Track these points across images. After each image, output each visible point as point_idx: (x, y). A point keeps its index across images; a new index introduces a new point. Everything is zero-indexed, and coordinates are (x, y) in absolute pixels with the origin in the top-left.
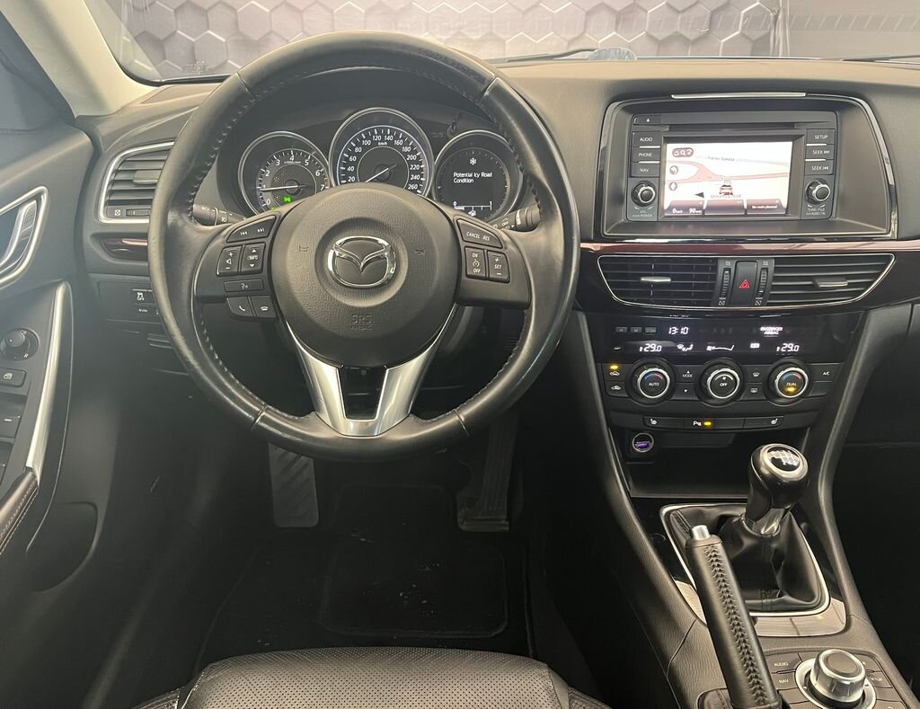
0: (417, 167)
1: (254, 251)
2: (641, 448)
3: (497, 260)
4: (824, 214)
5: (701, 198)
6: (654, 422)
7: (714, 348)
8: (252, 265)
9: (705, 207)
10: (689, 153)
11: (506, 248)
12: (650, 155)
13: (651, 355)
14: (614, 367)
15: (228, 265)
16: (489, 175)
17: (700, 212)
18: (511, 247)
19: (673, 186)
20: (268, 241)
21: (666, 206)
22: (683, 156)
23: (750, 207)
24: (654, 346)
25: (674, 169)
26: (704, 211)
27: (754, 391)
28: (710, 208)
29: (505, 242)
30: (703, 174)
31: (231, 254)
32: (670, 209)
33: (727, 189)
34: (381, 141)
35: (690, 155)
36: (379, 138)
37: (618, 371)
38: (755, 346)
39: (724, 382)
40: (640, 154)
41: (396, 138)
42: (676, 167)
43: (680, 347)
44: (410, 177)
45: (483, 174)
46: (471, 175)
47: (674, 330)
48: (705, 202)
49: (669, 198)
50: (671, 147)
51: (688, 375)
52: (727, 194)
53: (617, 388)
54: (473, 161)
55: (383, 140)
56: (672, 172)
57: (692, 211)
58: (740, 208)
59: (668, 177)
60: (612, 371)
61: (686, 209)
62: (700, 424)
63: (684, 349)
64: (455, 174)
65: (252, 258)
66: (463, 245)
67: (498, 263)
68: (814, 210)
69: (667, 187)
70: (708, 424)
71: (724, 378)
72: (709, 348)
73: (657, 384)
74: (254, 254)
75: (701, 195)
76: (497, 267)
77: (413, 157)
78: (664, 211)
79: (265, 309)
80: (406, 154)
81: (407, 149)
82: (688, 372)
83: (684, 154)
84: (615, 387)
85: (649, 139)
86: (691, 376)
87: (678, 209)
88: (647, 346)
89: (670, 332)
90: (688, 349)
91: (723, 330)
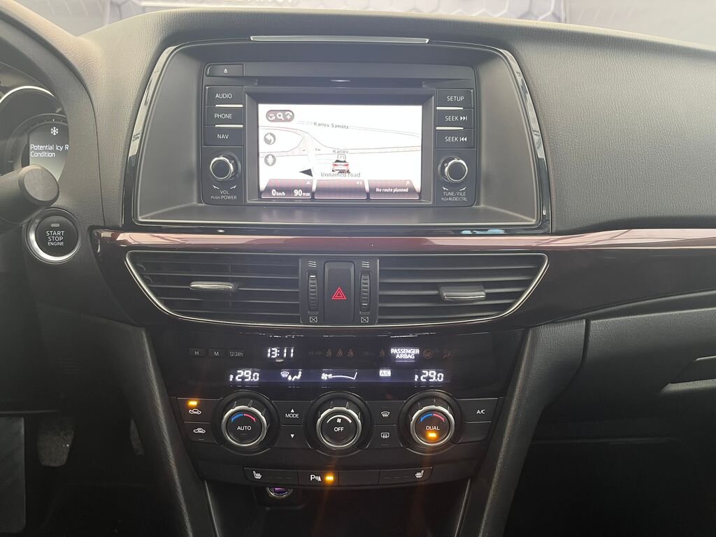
2: (278, 492)
4: (465, 199)
5: (307, 177)
6: (258, 476)
7: (330, 376)
9: (314, 188)
10: (289, 117)
12: (229, 116)
13: (243, 385)
14: (193, 403)
17: (308, 194)
19: (270, 160)
21: (263, 186)
22: (281, 120)
23: (373, 190)
24: (248, 375)
25: (269, 137)
26: (313, 194)
27: (385, 437)
28: (321, 190)
32: (268, 190)
33: (341, 165)
35: (290, 120)
37: (198, 407)
38: (385, 373)
39: (339, 425)
40: (217, 115)
42: (271, 134)
43: (284, 374)
46: (51, 148)
47: (274, 353)
48: (314, 182)
49: (267, 175)
50: (263, 109)
51: (292, 414)
52: (342, 172)
53: (200, 431)
54: (54, 131)
56: (268, 142)
57: (297, 193)
58: (360, 190)
59: (263, 148)
60: (191, 408)
61: (289, 190)
62: (320, 479)
63: (290, 378)
68: (452, 194)
69: (261, 161)
70: (330, 478)
71: (339, 421)
72: (324, 377)
73: (249, 428)
75: (308, 172)
78: (260, 193)
82: (292, 411)
83: (282, 117)
84: (199, 429)
85: (227, 96)
86: (297, 415)
87: (279, 190)
88: (240, 374)
89: (269, 355)
90: (295, 377)
91: (340, 353)
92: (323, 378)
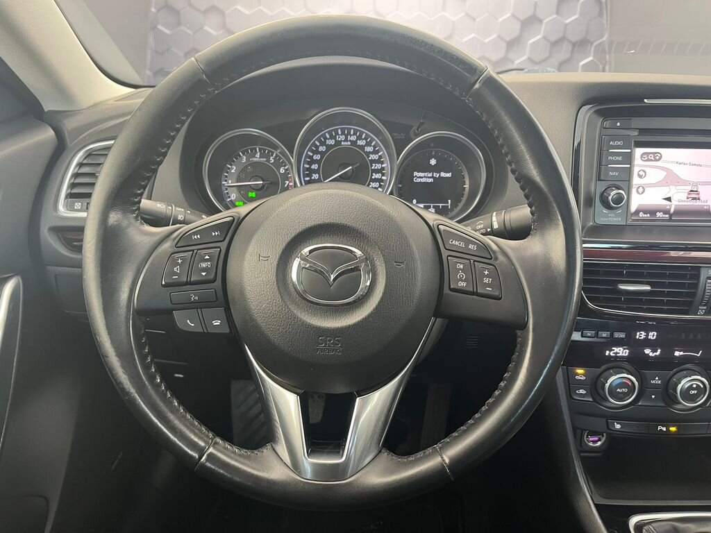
0: (379, 166)
1: (207, 257)
2: (593, 441)
3: (486, 273)
5: (667, 203)
6: (618, 426)
7: (682, 353)
8: (204, 274)
9: (672, 211)
10: (658, 158)
11: (496, 259)
12: (620, 158)
13: (617, 358)
14: (580, 371)
15: (176, 274)
16: (449, 175)
17: (667, 216)
18: (501, 258)
19: (641, 190)
20: (224, 245)
21: (633, 208)
22: (652, 160)
24: (622, 352)
25: (641, 173)
26: (671, 216)
28: (677, 212)
29: (494, 252)
30: (672, 179)
31: (180, 261)
32: (637, 212)
33: (694, 194)
34: (344, 141)
35: (659, 160)
36: (343, 137)
37: (584, 375)
39: (694, 389)
40: (610, 158)
41: (359, 138)
42: (643, 171)
43: (647, 351)
44: (372, 175)
45: (443, 174)
46: (430, 175)
47: (641, 335)
48: (672, 206)
49: (637, 201)
50: (639, 152)
51: (657, 381)
52: (694, 199)
53: (582, 391)
54: (433, 162)
55: (346, 140)
56: (640, 176)
57: (659, 215)
58: (707, 213)
59: (636, 181)
60: (578, 375)
61: (653, 212)
62: (664, 429)
63: (651, 354)
64: (416, 174)
65: (204, 265)
66: (445, 253)
67: (488, 276)
69: (634, 190)
70: (673, 429)
71: (695, 386)
72: (677, 354)
73: (625, 390)
74: (207, 260)
75: (669, 199)
76: (486, 280)
77: (375, 157)
78: (631, 215)
79: (217, 323)
80: (368, 154)
81: (369, 149)
82: (657, 378)
83: (652, 158)
84: (581, 391)
85: (619, 143)
86: (659, 382)
87: (645, 212)
88: (614, 350)
89: (637, 337)
90: (655, 354)
91: (691, 336)
92: (675, 354)
